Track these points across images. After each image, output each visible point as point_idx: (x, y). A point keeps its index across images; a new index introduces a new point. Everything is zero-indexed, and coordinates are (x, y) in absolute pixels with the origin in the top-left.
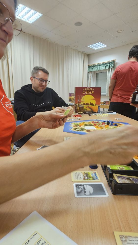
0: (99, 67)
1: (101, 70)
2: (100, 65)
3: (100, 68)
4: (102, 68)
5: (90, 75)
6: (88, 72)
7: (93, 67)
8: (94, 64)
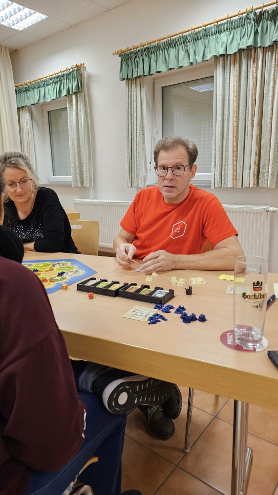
0: (42, 90)
1: (49, 100)
2: (45, 83)
3: (47, 96)
4: (50, 93)
5: (26, 117)
6: (18, 108)
7: (28, 93)
8: (29, 81)
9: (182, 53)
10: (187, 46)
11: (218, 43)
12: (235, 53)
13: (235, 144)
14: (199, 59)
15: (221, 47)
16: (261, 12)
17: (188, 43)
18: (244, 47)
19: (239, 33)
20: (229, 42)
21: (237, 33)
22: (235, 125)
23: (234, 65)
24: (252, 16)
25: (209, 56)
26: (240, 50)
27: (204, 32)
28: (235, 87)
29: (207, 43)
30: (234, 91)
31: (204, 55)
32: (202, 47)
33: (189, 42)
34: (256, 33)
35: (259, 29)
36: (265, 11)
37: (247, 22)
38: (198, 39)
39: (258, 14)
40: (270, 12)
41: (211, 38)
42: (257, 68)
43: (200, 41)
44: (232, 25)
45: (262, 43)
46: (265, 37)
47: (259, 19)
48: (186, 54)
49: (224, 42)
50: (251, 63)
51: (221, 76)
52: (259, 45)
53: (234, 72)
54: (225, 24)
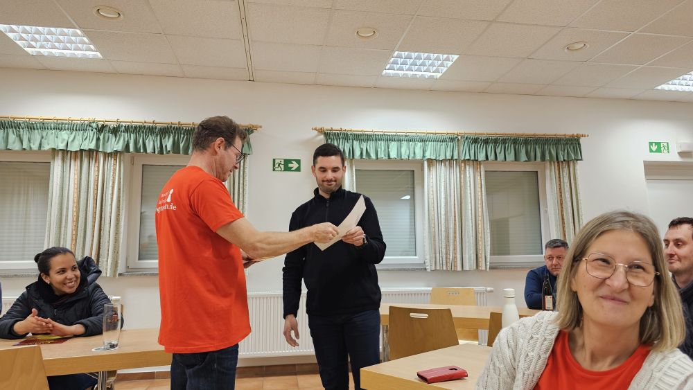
9: (12, 137)
10: (19, 132)
11: (57, 137)
12: (76, 152)
13: (74, 232)
14: (35, 147)
15: (62, 143)
16: (103, 125)
17: (21, 130)
18: (86, 148)
19: (81, 135)
20: (70, 140)
21: (79, 135)
22: (75, 214)
23: (75, 160)
24: (94, 125)
25: (46, 147)
26: (82, 151)
27: (41, 125)
28: (76, 181)
29: (44, 134)
30: (75, 184)
31: (40, 144)
32: (38, 138)
33: (23, 128)
34: (98, 139)
35: (101, 137)
36: (107, 126)
37: (89, 128)
38: (34, 129)
39: (100, 126)
40: (111, 128)
41: (50, 132)
42: (98, 167)
43: (36, 131)
44: (73, 127)
45: (103, 148)
46: (106, 144)
47: (101, 129)
48: (17, 139)
49: (64, 139)
50: (93, 163)
51: (60, 167)
52: (101, 150)
53: (74, 166)
54: (66, 124)
